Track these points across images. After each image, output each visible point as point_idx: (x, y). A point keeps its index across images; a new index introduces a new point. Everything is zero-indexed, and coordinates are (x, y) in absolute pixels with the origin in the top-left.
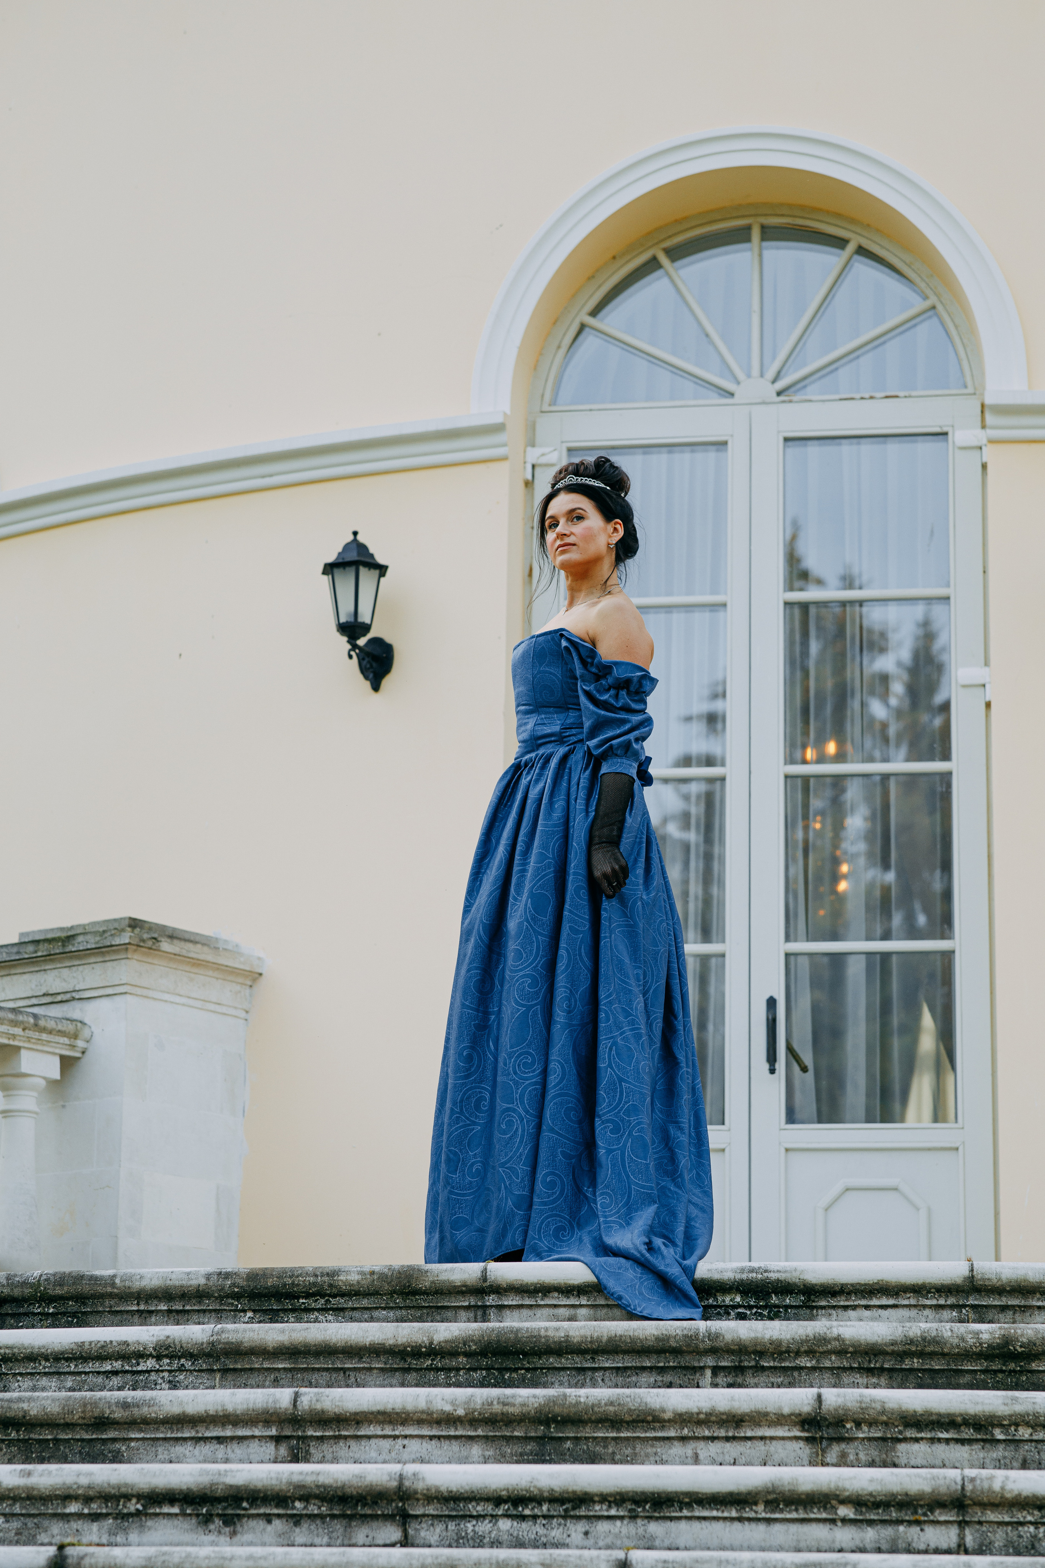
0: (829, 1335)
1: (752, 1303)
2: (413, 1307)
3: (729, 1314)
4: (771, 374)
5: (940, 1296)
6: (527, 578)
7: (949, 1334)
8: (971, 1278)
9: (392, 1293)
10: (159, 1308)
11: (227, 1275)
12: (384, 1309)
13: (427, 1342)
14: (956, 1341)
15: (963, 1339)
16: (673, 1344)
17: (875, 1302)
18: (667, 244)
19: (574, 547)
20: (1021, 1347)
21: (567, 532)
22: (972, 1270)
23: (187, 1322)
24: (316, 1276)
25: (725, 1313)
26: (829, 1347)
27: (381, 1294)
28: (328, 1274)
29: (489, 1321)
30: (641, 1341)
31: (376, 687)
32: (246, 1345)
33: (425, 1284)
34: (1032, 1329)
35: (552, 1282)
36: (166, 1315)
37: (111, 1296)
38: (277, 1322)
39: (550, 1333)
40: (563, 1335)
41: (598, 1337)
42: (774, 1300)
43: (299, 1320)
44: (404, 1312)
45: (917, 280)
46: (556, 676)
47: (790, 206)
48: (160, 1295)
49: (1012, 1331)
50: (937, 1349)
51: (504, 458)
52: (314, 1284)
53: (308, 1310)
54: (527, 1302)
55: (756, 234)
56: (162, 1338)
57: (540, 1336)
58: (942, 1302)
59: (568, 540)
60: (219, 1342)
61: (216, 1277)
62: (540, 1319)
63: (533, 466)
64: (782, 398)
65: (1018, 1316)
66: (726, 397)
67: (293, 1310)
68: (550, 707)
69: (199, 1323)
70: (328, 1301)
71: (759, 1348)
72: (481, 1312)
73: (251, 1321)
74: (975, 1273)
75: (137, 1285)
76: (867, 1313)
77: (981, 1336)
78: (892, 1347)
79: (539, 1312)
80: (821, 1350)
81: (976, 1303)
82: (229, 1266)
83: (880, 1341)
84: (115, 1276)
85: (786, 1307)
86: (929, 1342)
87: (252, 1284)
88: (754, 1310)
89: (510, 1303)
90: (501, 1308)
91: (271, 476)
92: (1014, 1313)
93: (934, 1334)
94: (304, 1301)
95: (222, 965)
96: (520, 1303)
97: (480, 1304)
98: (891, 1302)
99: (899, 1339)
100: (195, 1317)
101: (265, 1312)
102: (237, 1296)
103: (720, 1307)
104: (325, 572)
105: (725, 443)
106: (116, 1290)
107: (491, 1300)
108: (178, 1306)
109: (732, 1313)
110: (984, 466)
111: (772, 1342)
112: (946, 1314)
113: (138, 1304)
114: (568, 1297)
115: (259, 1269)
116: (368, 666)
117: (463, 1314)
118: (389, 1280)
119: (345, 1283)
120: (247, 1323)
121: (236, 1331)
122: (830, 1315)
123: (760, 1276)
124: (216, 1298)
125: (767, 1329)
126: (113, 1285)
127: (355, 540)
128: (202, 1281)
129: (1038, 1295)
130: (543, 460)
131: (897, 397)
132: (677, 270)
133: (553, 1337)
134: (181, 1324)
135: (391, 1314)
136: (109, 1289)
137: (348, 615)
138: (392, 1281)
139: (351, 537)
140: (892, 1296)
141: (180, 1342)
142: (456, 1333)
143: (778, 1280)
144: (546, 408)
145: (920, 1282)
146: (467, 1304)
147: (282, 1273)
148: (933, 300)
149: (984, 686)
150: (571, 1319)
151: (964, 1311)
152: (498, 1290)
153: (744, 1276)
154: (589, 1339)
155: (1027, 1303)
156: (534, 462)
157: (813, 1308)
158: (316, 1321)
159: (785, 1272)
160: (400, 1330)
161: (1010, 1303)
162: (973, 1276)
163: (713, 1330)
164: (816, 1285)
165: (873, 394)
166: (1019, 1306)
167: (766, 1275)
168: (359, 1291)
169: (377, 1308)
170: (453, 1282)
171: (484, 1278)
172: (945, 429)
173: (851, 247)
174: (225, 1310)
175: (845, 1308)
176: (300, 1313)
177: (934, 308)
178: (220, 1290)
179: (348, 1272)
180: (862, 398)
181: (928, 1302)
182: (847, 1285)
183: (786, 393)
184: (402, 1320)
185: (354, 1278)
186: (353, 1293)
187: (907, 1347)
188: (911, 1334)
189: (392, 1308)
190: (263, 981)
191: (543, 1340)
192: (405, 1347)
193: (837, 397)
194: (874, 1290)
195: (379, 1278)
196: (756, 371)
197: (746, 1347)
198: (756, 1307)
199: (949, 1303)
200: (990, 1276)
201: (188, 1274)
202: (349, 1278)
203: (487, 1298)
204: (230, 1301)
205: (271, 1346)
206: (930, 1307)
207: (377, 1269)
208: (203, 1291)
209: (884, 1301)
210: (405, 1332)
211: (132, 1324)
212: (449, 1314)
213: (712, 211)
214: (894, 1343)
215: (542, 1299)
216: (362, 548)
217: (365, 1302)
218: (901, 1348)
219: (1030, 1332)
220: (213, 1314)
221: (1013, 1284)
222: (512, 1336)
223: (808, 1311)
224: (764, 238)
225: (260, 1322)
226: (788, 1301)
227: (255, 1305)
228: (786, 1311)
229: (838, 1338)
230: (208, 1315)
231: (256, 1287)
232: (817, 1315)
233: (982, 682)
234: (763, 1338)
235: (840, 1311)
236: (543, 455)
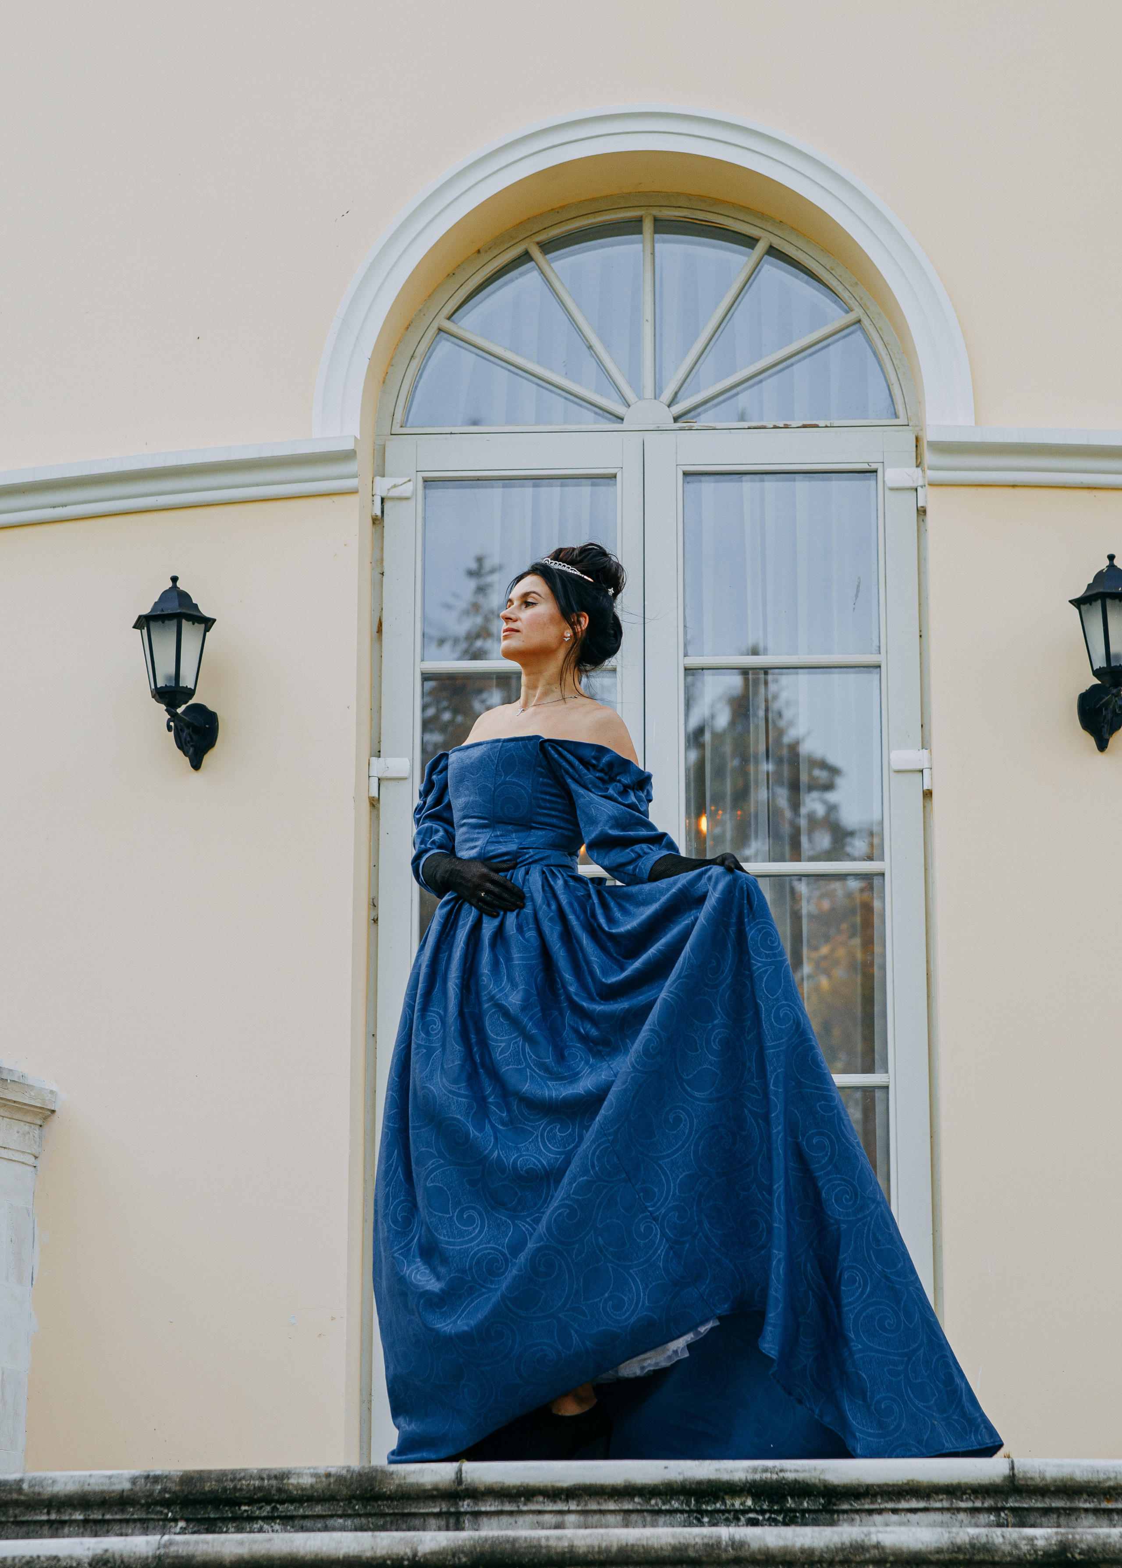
0: (867, 1542)
1: (765, 1507)
2: (375, 1515)
3: (738, 1519)
4: (667, 395)
5: (976, 1498)
6: (375, 634)
7: (1001, 1540)
8: (1012, 1478)
9: (350, 1499)
10: (73, 1517)
11: (157, 1479)
12: (340, 1516)
13: (410, 1554)
14: (1007, 1548)
15: (1016, 1546)
16: (692, 1553)
17: (904, 1505)
18: (543, 237)
19: (517, 634)
20: (1080, 1554)
21: (512, 616)
22: (1013, 1468)
23: (107, 1533)
24: (262, 1479)
25: (734, 1519)
26: (868, 1556)
27: (337, 1500)
28: (276, 1477)
29: (463, 1529)
30: (656, 1551)
31: (196, 765)
32: (198, 1558)
33: (390, 1487)
34: (1092, 1534)
35: (538, 1484)
36: (81, 1525)
37: (16, 1503)
38: (214, 1532)
39: (552, 1543)
40: (566, 1544)
41: (606, 1547)
42: (790, 1503)
43: (240, 1530)
44: (364, 1520)
45: (839, 289)
46: (525, 789)
47: (689, 196)
48: (76, 1502)
49: (1070, 1537)
50: (987, 1557)
51: (354, 492)
52: (260, 1489)
53: (251, 1519)
54: (508, 1507)
55: (648, 226)
56: (99, 1551)
57: (541, 1547)
58: (978, 1504)
59: (512, 625)
60: (167, 1555)
61: (143, 1481)
62: (522, 1527)
63: (383, 500)
64: (679, 425)
65: (1062, 1520)
66: (614, 422)
67: (234, 1519)
68: (510, 824)
69: (121, 1535)
70: (274, 1509)
71: (788, 1558)
72: (454, 1520)
73: (183, 1531)
74: (1016, 1471)
75: (49, 1490)
76: (895, 1518)
77: (1036, 1542)
78: (937, 1556)
79: (521, 1519)
80: (858, 1559)
81: (1017, 1505)
82: (158, 1470)
83: (923, 1548)
84: (21, 1481)
85: (804, 1511)
86: (979, 1550)
87: (186, 1489)
88: (767, 1516)
89: (488, 1509)
90: (477, 1514)
91: (65, 505)
92: (1058, 1517)
93: (983, 1540)
94: (246, 1508)
95: (9, 1100)
96: (500, 1508)
97: (452, 1510)
98: (922, 1504)
99: (945, 1547)
100: (116, 1527)
101: (200, 1521)
102: (167, 1504)
103: (729, 1511)
104: (138, 625)
105: (614, 476)
106: (22, 1498)
107: (465, 1506)
108: (96, 1515)
109: (742, 1518)
110: (922, 512)
111: (803, 1551)
112: (983, 1518)
113: (48, 1513)
114: (555, 1502)
115: (194, 1471)
116: (188, 739)
117: (432, 1522)
118: (348, 1483)
119: (298, 1487)
120: (179, 1533)
121: (187, 1543)
122: (853, 1520)
123: (775, 1476)
124: (142, 1506)
125: (798, 1536)
126: (20, 1491)
127: (174, 587)
128: (127, 1486)
129: (1085, 1496)
130: (395, 493)
131: (817, 426)
132: (549, 263)
133: (555, 1548)
134: (100, 1536)
135: (349, 1522)
136: (15, 1496)
137: (168, 678)
138: (352, 1484)
139: (170, 584)
140: (922, 1498)
141: (121, 1556)
142: (444, 1544)
143: (796, 1480)
144: (397, 429)
145: (955, 1481)
146: (437, 1510)
147: (222, 1476)
148: (857, 313)
149: (922, 771)
150: (557, 1527)
151: (1003, 1515)
152: (475, 1493)
153: (757, 1477)
154: (596, 1549)
155: (1073, 1505)
156: (384, 495)
157: (832, 1512)
158: (261, 1530)
159: (804, 1471)
160: (379, 1540)
161: (1054, 1505)
162: (1014, 1475)
163: (737, 1537)
164: (838, 1486)
165: (788, 423)
166: (1064, 1509)
167: (781, 1475)
168: (313, 1496)
169: (332, 1516)
170: (422, 1485)
171: (459, 1479)
172: (874, 466)
173: (761, 247)
174: (153, 1519)
175: (870, 1512)
176: (242, 1522)
177: (859, 321)
178: (148, 1497)
179: (299, 1475)
180: (775, 427)
181: (963, 1505)
182: (872, 1485)
183: (684, 419)
184: (362, 1529)
185: (307, 1481)
186: (306, 1498)
187: (954, 1555)
188: (959, 1541)
189: (349, 1516)
190: (55, 1120)
191: (544, 1551)
192: (385, 1560)
193: (746, 424)
194: (903, 1491)
195: (336, 1481)
196: (649, 392)
197: (773, 1557)
198: (771, 1511)
199: (986, 1505)
200: (1033, 1475)
201: (110, 1477)
202: (301, 1481)
203: (461, 1503)
204: (159, 1508)
205: (228, 1560)
206: (965, 1510)
207: (333, 1470)
208: (128, 1497)
209: (914, 1504)
210: (385, 1543)
211: (41, 1537)
212: (417, 1522)
213: (596, 199)
214: (939, 1551)
215: (525, 1504)
216: (184, 597)
217: (318, 1509)
218: (947, 1556)
219: (1089, 1537)
220: (138, 1525)
221: (1058, 1483)
222: (508, 1546)
223: (828, 1516)
224: (656, 231)
225: (194, 1533)
226: (805, 1504)
227: (188, 1513)
228: (803, 1516)
229: (878, 1546)
230: (131, 1525)
231: (190, 1493)
232: (839, 1520)
233: (920, 767)
234: (793, 1546)
235: (864, 1516)
236: (395, 486)
